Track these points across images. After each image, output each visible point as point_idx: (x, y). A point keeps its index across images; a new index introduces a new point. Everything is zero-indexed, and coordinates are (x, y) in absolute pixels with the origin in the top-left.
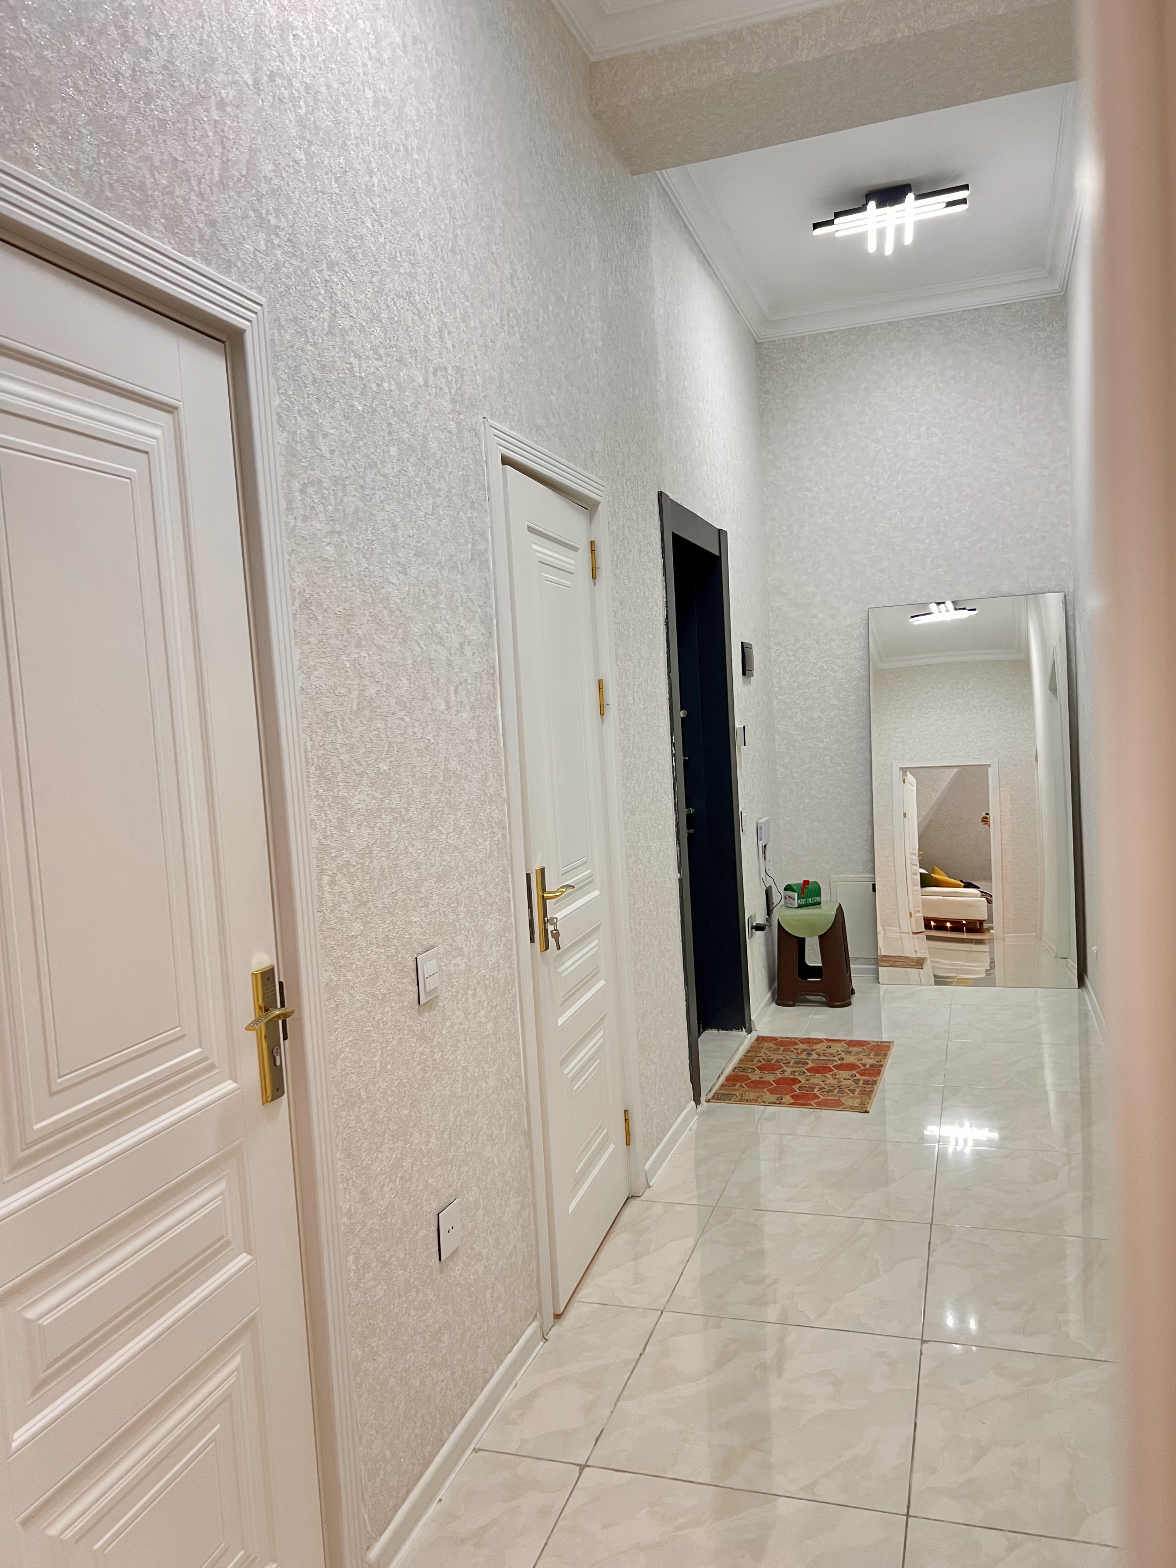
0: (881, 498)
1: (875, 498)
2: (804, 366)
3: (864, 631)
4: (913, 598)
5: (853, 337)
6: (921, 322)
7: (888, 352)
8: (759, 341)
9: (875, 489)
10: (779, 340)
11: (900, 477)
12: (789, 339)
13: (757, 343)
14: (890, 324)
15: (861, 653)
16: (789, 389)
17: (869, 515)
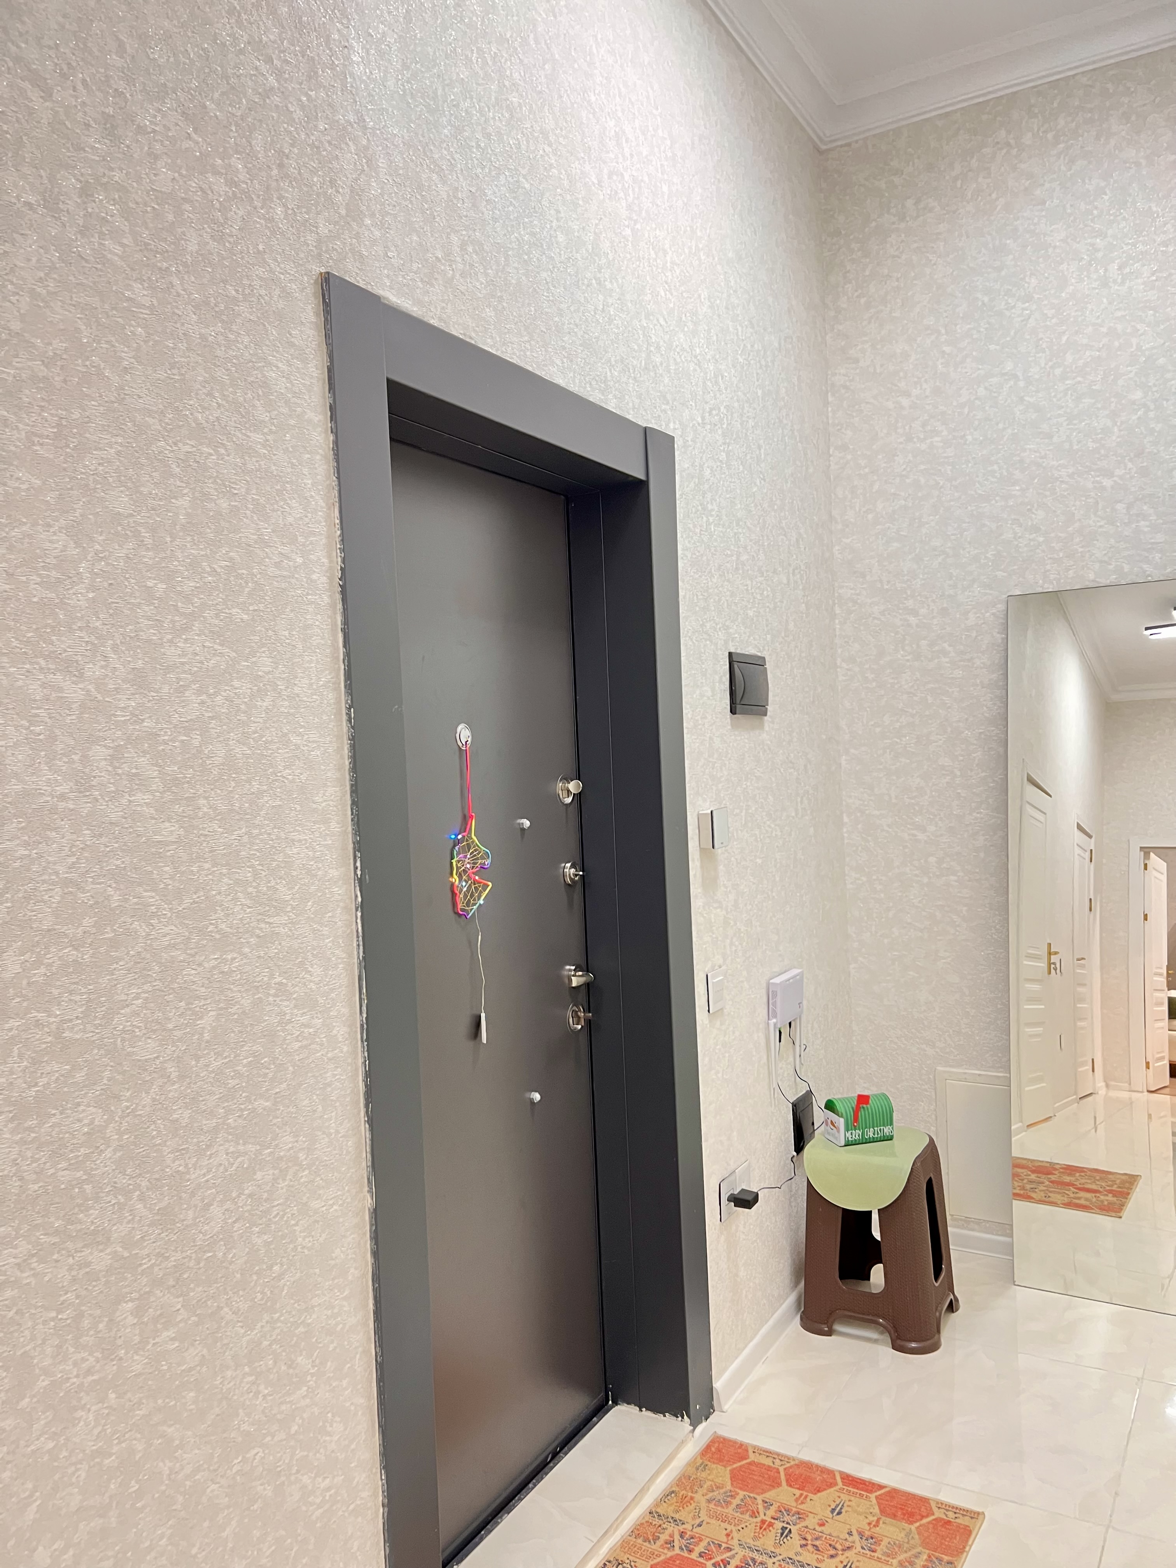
0: (1031, 400)
1: (1022, 399)
2: (896, 180)
3: (999, 637)
4: (1092, 576)
5: (984, 117)
6: (1111, 73)
7: (1050, 136)
8: (824, 147)
9: (1021, 384)
10: (857, 142)
11: (1069, 358)
12: (874, 136)
13: (821, 152)
14: (1054, 84)
15: (994, 676)
16: (874, 224)
17: (1009, 431)
